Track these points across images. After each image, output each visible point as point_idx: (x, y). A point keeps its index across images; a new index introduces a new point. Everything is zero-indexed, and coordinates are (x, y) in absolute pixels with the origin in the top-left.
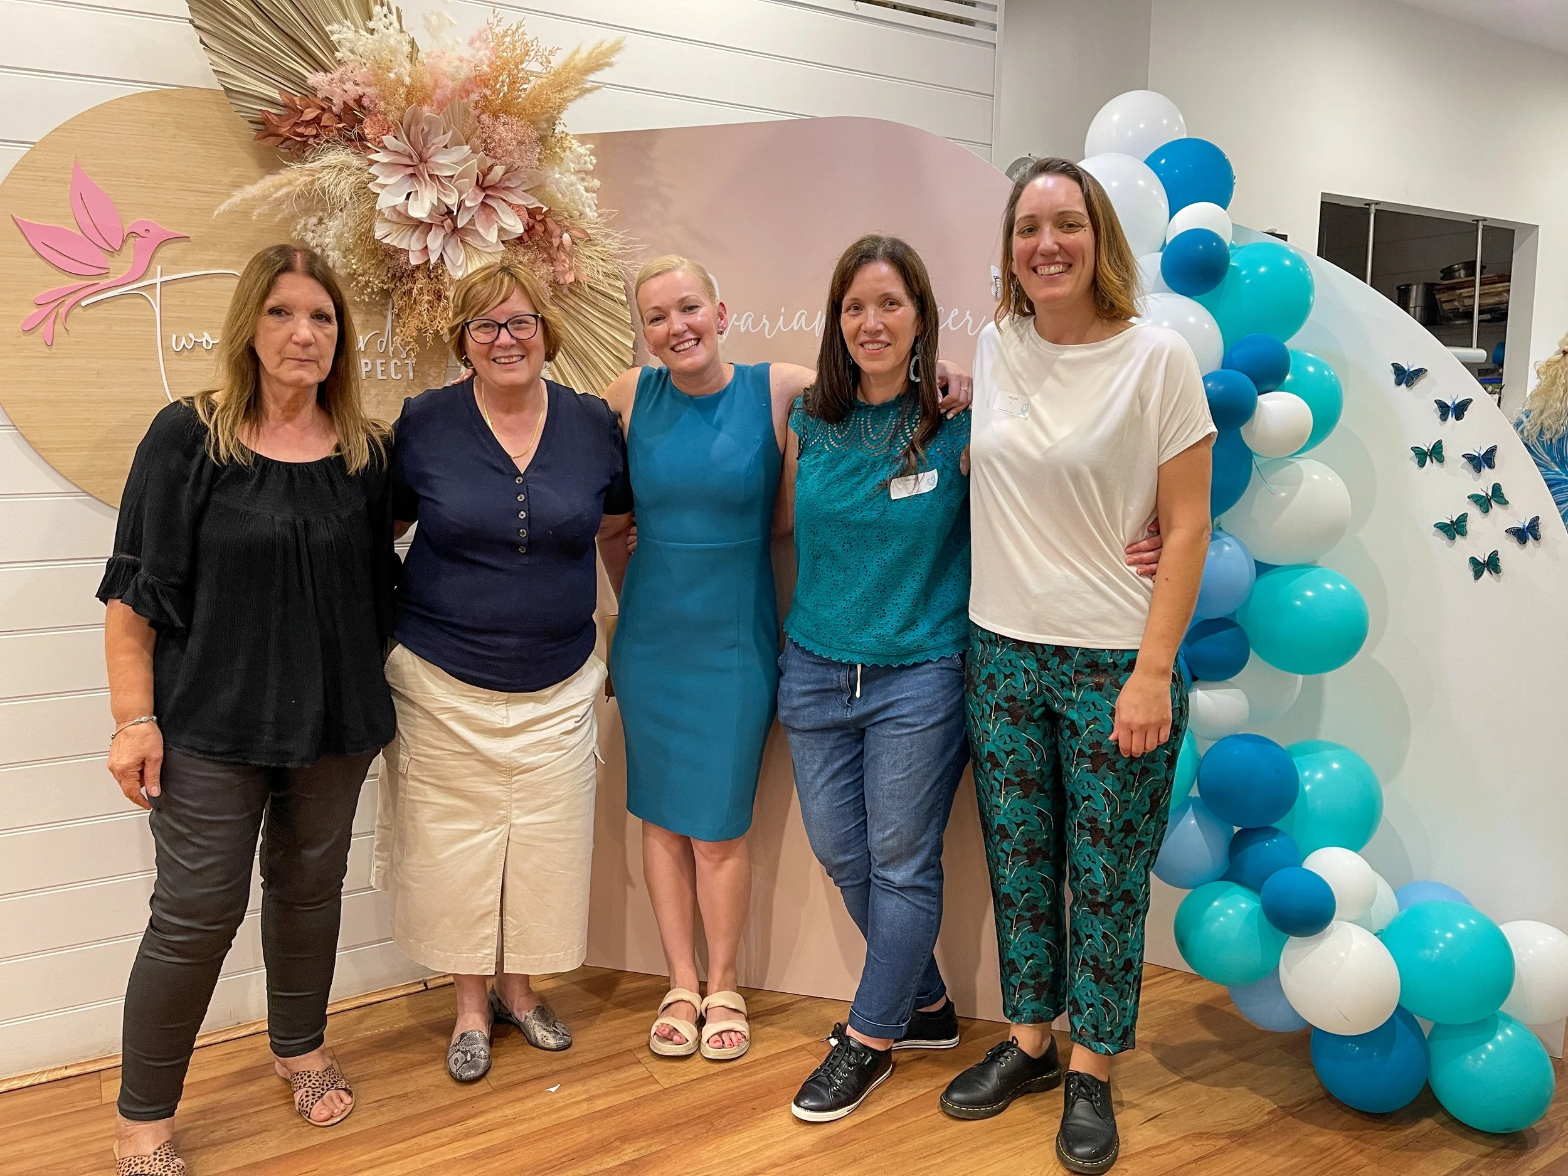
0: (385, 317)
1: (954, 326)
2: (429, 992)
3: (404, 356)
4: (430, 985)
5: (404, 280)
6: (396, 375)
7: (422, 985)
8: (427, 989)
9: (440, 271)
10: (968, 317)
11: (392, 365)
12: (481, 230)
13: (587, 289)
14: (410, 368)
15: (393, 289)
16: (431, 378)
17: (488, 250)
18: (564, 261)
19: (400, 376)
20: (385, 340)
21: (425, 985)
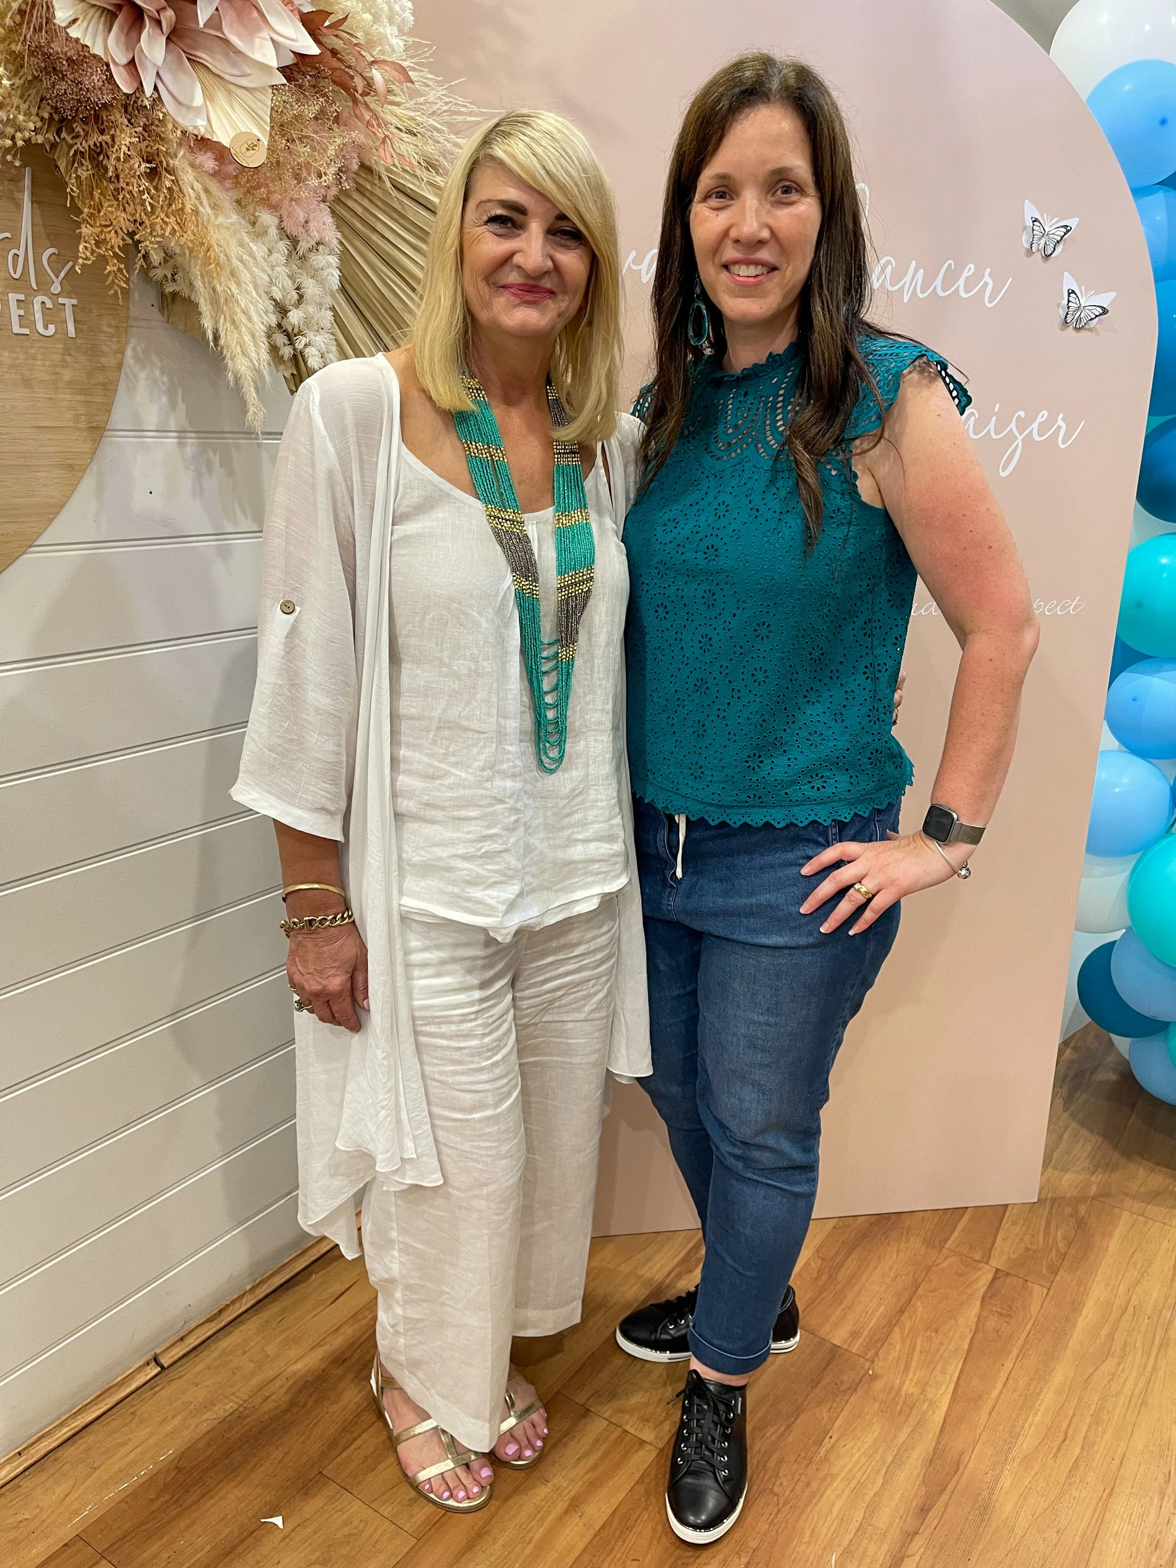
0: (19, 206)
1: (967, 292)
2: (172, 1374)
3: (56, 288)
4: (166, 1361)
5: (78, 128)
6: (46, 328)
7: (154, 1363)
8: (162, 1367)
9: (161, 115)
10: (987, 278)
11: (37, 307)
12: (234, 39)
13: (388, 184)
14: (69, 312)
15: (54, 146)
16: (102, 337)
17: (244, 82)
18: (368, 124)
19: (52, 329)
20: (21, 253)
21: (156, 1360)
